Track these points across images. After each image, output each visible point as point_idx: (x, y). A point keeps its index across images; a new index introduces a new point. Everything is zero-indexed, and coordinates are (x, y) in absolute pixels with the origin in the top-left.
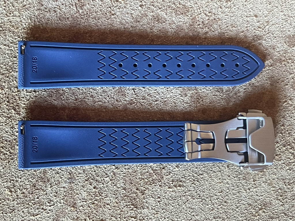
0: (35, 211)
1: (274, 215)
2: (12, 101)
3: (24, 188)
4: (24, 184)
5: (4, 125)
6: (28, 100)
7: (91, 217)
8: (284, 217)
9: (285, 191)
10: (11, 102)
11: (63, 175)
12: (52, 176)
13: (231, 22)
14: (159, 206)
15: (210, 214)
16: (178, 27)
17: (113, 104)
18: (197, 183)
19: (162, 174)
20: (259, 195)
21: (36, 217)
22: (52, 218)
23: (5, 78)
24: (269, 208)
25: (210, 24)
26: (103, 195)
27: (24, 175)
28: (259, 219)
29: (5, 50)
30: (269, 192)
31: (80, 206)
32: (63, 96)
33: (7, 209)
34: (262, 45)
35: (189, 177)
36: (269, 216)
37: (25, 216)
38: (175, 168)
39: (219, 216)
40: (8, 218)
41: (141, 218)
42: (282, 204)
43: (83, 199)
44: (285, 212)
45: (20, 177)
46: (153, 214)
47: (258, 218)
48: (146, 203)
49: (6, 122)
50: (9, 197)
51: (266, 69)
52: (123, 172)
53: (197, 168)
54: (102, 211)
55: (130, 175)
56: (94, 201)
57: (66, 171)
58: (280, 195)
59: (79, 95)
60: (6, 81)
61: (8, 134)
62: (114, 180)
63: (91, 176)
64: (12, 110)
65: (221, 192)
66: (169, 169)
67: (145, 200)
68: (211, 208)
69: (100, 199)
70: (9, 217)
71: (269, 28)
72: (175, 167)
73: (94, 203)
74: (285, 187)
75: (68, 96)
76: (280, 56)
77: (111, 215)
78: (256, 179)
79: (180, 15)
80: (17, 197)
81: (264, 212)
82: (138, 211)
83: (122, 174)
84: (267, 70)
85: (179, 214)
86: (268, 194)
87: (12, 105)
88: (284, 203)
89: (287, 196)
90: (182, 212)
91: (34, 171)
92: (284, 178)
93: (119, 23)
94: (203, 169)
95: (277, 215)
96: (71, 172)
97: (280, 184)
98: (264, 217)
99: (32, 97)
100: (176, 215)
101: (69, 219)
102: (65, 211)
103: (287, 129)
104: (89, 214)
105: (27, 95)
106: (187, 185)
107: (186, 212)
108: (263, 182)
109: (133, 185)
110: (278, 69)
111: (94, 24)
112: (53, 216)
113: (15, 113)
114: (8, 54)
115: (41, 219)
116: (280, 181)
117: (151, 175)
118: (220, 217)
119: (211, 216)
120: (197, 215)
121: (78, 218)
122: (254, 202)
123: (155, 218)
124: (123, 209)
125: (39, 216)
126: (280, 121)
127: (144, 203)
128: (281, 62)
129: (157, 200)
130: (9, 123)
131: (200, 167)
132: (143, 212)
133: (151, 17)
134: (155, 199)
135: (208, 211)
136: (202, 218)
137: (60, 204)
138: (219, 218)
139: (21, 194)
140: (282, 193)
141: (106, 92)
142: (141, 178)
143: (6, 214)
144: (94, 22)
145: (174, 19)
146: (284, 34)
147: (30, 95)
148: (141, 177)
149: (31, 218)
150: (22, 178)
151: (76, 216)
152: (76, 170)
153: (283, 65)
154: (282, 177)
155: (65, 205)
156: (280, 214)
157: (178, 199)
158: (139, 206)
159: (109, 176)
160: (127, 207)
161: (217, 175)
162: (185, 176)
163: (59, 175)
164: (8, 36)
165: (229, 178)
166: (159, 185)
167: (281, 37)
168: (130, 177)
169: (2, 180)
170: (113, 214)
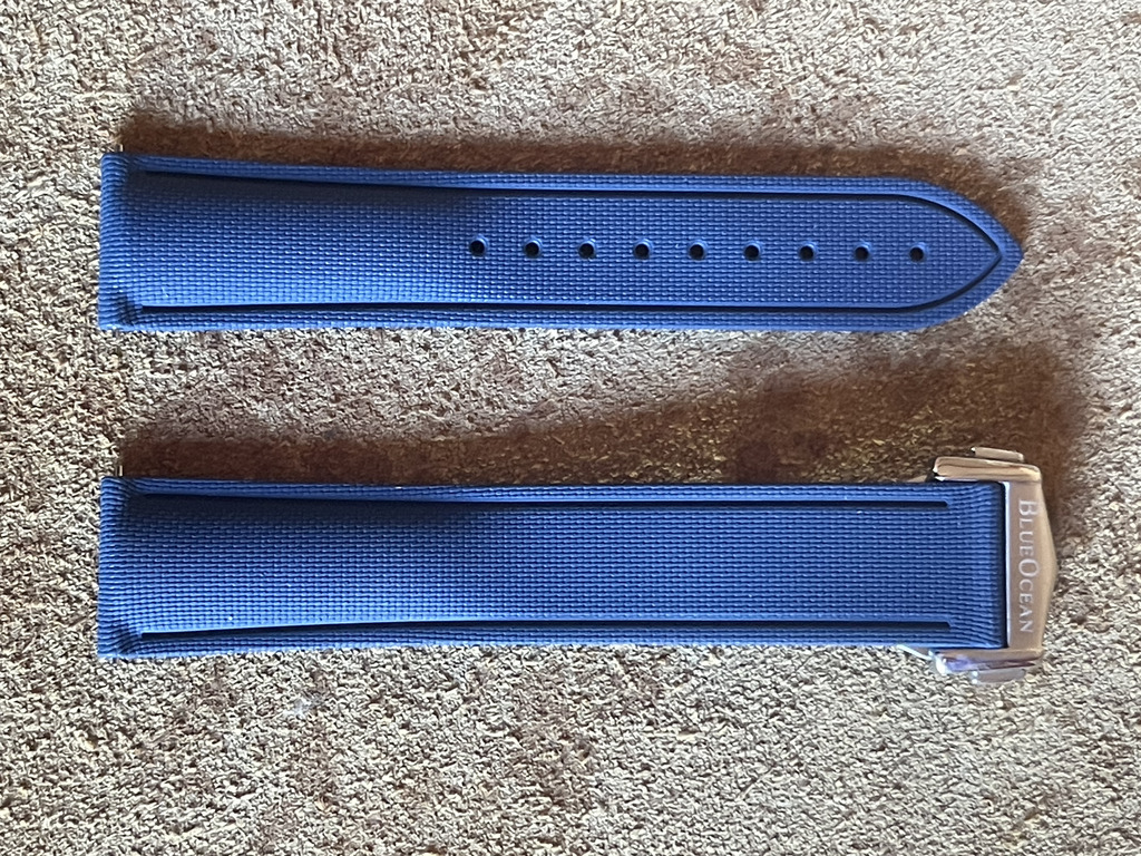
0: (183, 815)
1: (1082, 836)
2: (101, 402)
3: (141, 728)
4: (143, 713)
5: (69, 491)
6: (160, 399)
7: (391, 837)
8: (1122, 844)
9: (1125, 748)
10: (97, 406)
11: (287, 680)
12: (246, 682)
13: (918, 106)
14: (647, 798)
15: (837, 833)
16: (718, 128)
17: (476, 414)
18: (789, 714)
19: (657, 680)
20: (1026, 761)
21: (185, 835)
22: (246, 839)
23: (73, 318)
24: (1064, 810)
25: (841, 117)
26: (436, 755)
27: (142, 678)
28: (1026, 851)
29: (77, 213)
30: (1062, 751)
31: (351, 797)
32: (287, 384)
33: (77, 807)
34: (1040, 195)
35: (759, 692)
36: (1063, 842)
37: (145, 832)
38: (706, 658)
39: (872, 840)
40: (82, 837)
41: (578, 843)
42: (1114, 794)
43: (361, 770)
44: (1126, 827)
45: (126, 686)
46: (624, 828)
47: (1022, 847)
48: (596, 787)
49: (76, 482)
50: (86, 761)
51: (1052, 285)
52: (509, 668)
53: (789, 657)
54: (432, 814)
55: (539, 681)
56: (404, 777)
57: (298, 664)
58: (1104, 761)
59: (347, 380)
60: (79, 328)
61: (84, 525)
62: (478, 699)
63: (391, 684)
64: (101, 438)
65: (882, 749)
66: (685, 661)
67: (591, 774)
68: (843, 809)
69: (425, 769)
70: (87, 835)
71: (1064, 131)
72: (705, 653)
73: (402, 786)
74: (1125, 730)
75: (306, 385)
76: (1108, 236)
77: (466, 831)
78: (1013, 700)
79: (725, 82)
80: (115, 760)
81: (1044, 824)
82: (568, 816)
83: (508, 677)
84: (1055, 289)
85: (720, 830)
86: (1058, 757)
87: (100, 417)
88: (1121, 794)
89: (1131, 766)
90: (731, 824)
91: (180, 664)
92: (1122, 697)
93: (497, 114)
94: (813, 661)
95: (1095, 836)
96: (315, 669)
97: (1107, 718)
98: (1046, 845)
99: (174, 387)
100: (713, 833)
101: (308, 844)
102: (295, 816)
103: (1131, 513)
104: (382, 825)
105: (156, 382)
106: (753, 722)
107: (746, 823)
108: (1040, 711)
109: (548, 718)
110: (1096, 286)
111: (406, 116)
112: (251, 832)
113: (109, 448)
114: (85, 228)
115: (205, 844)
116: (1106, 708)
117: (617, 681)
118: (878, 845)
119: (842, 839)
120: (788, 835)
121: (341, 841)
122: (1006, 787)
123: (630, 844)
124: (509, 808)
125: (197, 831)
126: (1106, 483)
127: (590, 789)
128: (1109, 258)
129: (639, 775)
130: (87, 485)
131: (800, 652)
132: (586, 823)
133: (618, 92)
134: (631, 773)
135: (832, 819)
136: (808, 847)
137: (275, 789)
138: (874, 846)
139: (133, 748)
140: (1113, 753)
141: (448, 371)
142: (579, 694)
143: (75, 822)
144: (406, 111)
145: (704, 96)
146: (1121, 155)
147: (165, 380)
148: (578, 690)
149: (167, 838)
150: (134, 690)
151: (334, 834)
152: (335, 662)
153: (1119, 271)
154: (1113, 694)
155: (293, 790)
156: (1105, 833)
157: (718, 774)
158: (572, 800)
159: (457, 686)
160: (527, 802)
161: (864, 685)
162: (745, 689)
163: (270, 678)
164: (85, 163)
165: (910, 696)
166: (645, 721)
167: (1110, 164)
168: (537, 688)
169: (63, 698)
170: (472, 828)
